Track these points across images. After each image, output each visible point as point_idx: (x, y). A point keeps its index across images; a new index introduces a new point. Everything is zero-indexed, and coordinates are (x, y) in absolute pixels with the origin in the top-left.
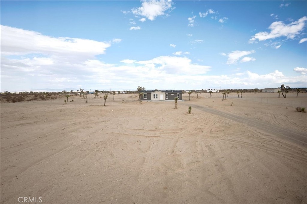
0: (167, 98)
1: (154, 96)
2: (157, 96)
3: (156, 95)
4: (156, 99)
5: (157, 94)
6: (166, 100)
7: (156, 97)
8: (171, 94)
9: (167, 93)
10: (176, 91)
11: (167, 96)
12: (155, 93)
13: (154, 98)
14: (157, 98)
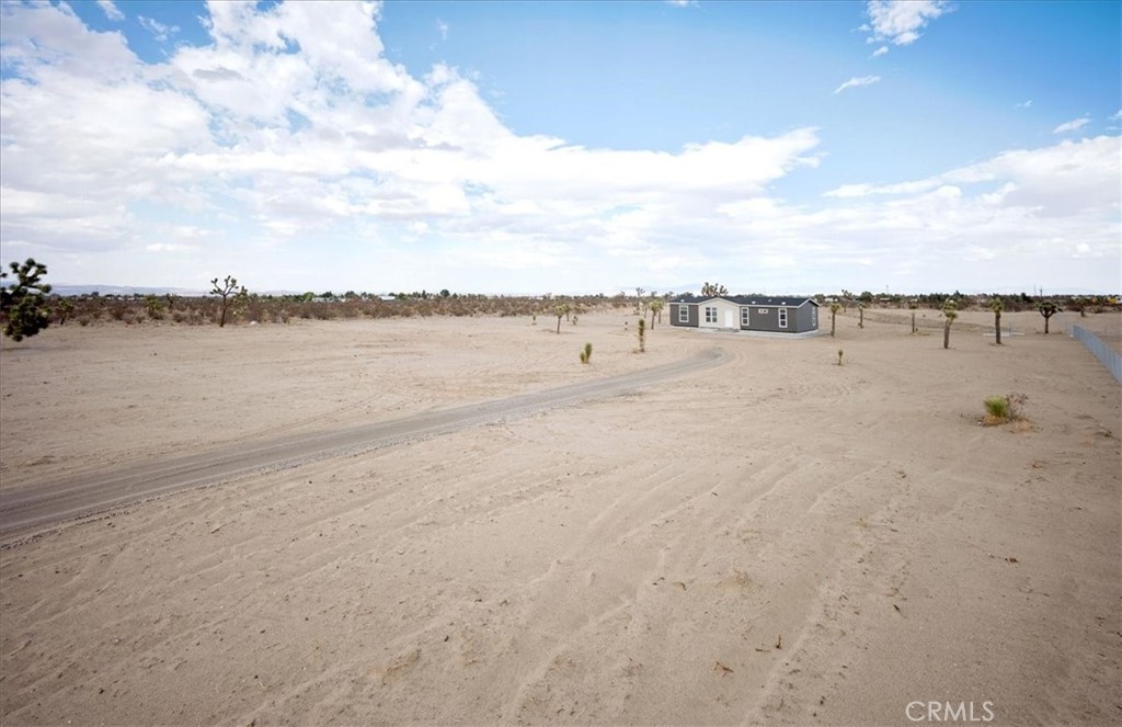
0: (745, 322)
1: (708, 314)
2: (715, 314)
3: (711, 311)
4: (712, 324)
5: (715, 309)
6: (743, 328)
7: (711, 317)
8: (760, 311)
9: (747, 306)
10: (777, 300)
11: (745, 315)
12: (711, 304)
13: (708, 320)
14: (715, 320)
